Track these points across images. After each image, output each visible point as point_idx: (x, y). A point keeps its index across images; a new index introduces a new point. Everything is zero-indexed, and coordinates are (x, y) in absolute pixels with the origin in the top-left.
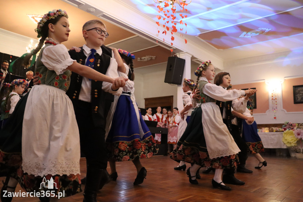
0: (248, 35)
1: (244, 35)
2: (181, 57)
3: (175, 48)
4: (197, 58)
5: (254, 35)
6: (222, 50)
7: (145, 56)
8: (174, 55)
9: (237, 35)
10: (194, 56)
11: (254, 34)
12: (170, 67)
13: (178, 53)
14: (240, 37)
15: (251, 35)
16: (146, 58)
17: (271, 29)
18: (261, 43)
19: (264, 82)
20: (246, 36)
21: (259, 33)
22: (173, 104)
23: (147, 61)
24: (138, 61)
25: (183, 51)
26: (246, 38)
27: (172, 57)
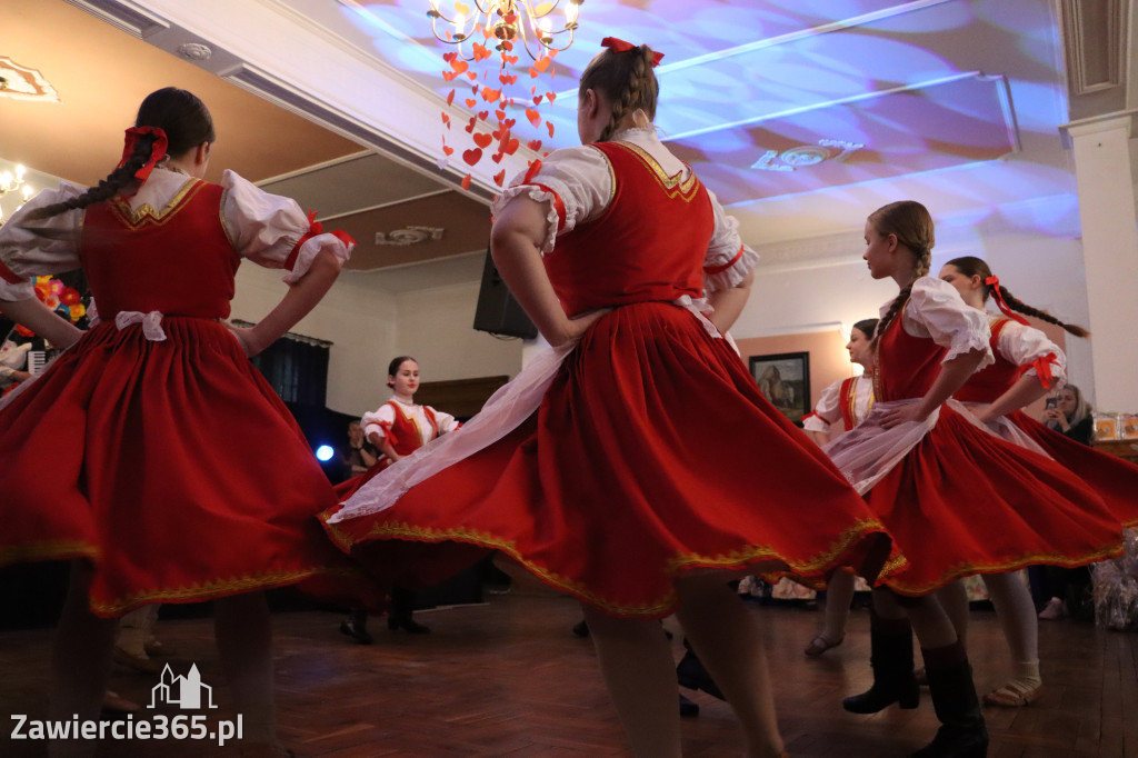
0: (782, 164)
1: (770, 163)
5: (803, 163)
7: (404, 228)
9: (744, 159)
11: (804, 159)
14: (753, 167)
15: (793, 162)
17: (861, 146)
18: (832, 191)
19: (839, 332)
20: (774, 167)
21: (821, 156)
23: (412, 244)
24: (379, 245)
26: (775, 172)
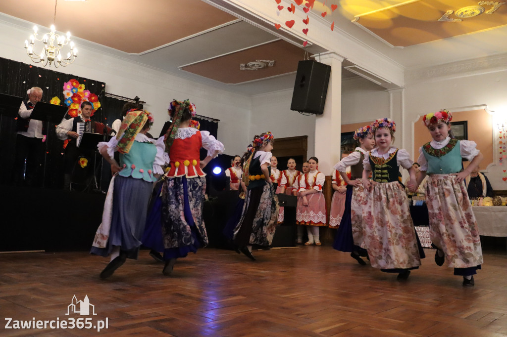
0: (455, 17)
1: (448, 18)
2: (322, 62)
3: (312, 44)
4: (353, 64)
5: (468, 16)
6: (402, 47)
7: (255, 61)
8: (310, 57)
10: (348, 60)
11: (468, 14)
12: (302, 81)
13: (318, 54)
14: (439, 20)
15: (462, 16)
16: (257, 64)
19: (485, 110)
20: (451, 20)
22: (308, 152)
23: (258, 69)
24: (242, 70)
25: (327, 51)
27: (307, 61)
